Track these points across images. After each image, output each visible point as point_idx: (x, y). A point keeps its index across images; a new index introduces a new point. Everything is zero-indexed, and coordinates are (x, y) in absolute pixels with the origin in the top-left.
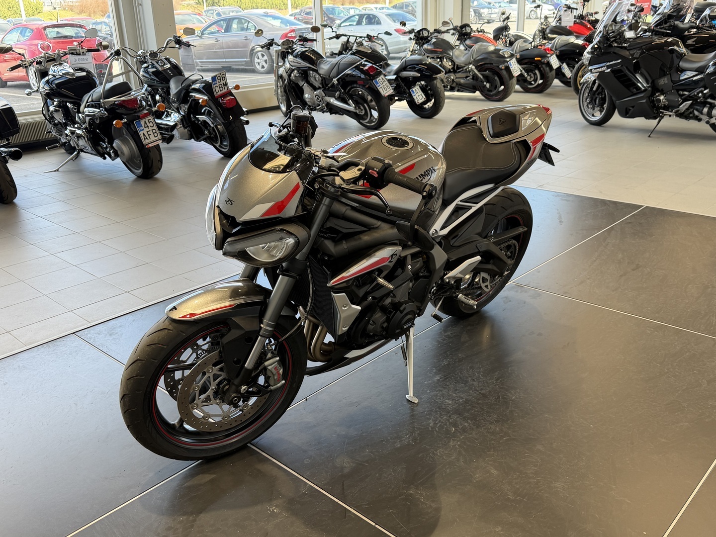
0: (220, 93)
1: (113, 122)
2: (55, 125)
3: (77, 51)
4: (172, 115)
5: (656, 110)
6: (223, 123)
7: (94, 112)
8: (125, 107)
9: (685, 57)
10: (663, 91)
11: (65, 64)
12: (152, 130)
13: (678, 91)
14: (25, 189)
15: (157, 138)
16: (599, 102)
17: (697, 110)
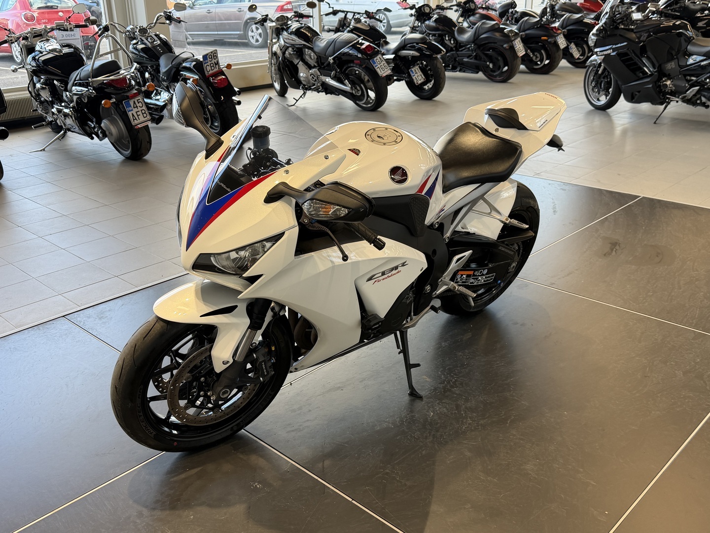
0: (211, 72)
1: (102, 101)
2: (41, 103)
3: (65, 26)
4: (162, 93)
5: (663, 96)
6: (214, 103)
7: (82, 91)
8: (114, 87)
9: (693, 41)
10: (670, 76)
11: (52, 40)
12: (141, 110)
13: (685, 76)
14: (11, 169)
15: (146, 118)
16: (604, 86)
17: (704, 96)
